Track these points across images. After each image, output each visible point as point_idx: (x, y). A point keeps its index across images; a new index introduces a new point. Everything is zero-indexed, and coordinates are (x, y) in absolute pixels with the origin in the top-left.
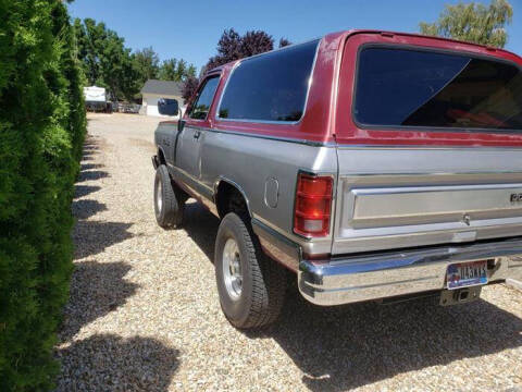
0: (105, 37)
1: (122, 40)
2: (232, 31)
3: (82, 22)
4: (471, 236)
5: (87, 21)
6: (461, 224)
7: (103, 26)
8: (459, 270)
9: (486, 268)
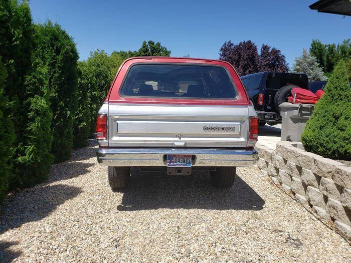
0: (159, 51)
1: (170, 52)
2: (229, 42)
3: (147, 44)
4: (182, 144)
5: (150, 42)
6: (177, 139)
7: (159, 44)
8: (174, 159)
9: (191, 160)
